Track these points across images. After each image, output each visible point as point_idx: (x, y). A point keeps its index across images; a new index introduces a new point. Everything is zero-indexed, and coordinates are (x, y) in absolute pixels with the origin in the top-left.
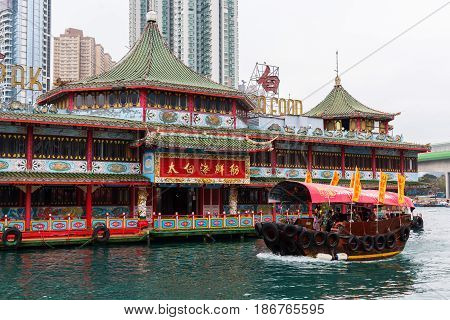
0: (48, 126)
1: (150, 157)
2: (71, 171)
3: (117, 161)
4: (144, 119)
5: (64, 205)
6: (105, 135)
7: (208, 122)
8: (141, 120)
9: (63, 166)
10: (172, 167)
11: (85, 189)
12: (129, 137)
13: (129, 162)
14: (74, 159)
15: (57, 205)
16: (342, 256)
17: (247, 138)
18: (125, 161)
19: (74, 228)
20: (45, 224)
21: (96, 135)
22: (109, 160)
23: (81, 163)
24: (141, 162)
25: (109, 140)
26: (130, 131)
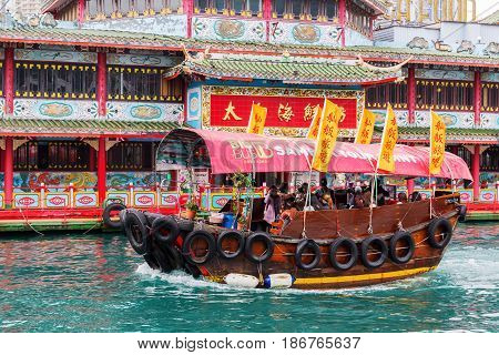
0: (36, 46)
1: (196, 95)
2: (73, 117)
3: (146, 101)
4: (190, 34)
5: (68, 170)
6: (126, 60)
7: (297, 36)
8: (184, 34)
9: (62, 108)
10: (230, 109)
11: (95, 145)
12: (164, 62)
13: (165, 101)
14: (77, 98)
15: (58, 170)
16: (280, 280)
17: (360, 61)
18: (158, 101)
19: (79, 204)
20: (35, 197)
21: (112, 60)
22: (133, 100)
23: (89, 104)
24: (184, 101)
25: (133, 67)
26: (166, 53)
